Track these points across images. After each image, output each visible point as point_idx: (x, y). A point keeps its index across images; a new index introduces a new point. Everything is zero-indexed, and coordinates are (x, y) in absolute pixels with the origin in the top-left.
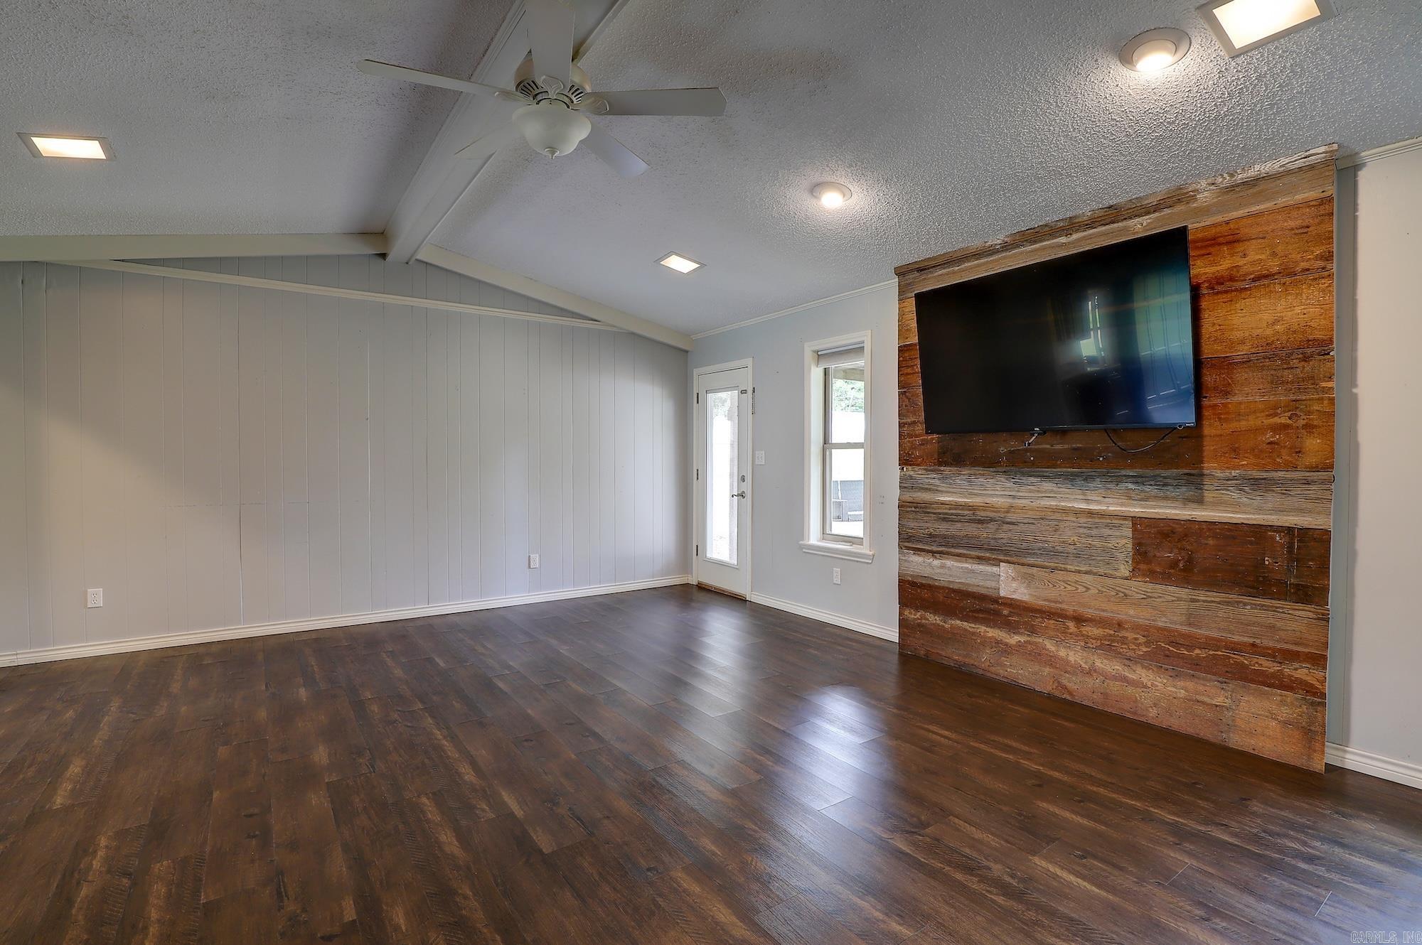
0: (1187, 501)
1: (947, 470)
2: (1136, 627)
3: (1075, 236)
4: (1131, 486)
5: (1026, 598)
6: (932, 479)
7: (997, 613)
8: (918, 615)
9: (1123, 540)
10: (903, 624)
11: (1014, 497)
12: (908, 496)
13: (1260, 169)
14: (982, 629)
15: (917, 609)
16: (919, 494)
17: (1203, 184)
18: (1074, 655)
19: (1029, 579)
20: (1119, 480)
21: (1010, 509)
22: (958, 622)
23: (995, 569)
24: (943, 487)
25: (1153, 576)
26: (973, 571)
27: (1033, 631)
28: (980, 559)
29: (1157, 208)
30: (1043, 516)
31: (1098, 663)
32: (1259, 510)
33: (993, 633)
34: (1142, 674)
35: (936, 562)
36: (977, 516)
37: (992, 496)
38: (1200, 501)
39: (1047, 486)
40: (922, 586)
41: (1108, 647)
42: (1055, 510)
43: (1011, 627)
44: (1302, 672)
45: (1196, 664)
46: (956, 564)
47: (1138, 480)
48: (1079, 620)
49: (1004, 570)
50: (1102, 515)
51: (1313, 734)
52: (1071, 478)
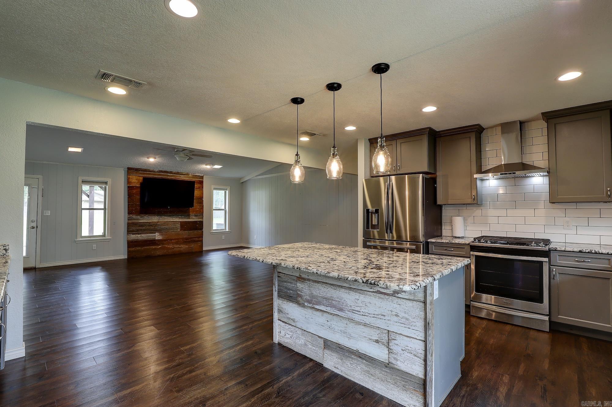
0: (188, 218)
1: (143, 215)
2: (181, 239)
3: (171, 175)
4: (180, 217)
5: (161, 239)
6: (139, 217)
7: (156, 243)
8: (134, 249)
9: (179, 226)
10: (129, 252)
11: (159, 220)
12: (130, 221)
13: (196, 174)
14: (151, 247)
15: (133, 247)
16: (134, 221)
17: (190, 174)
18: (171, 246)
19: (162, 235)
20: (178, 216)
21: (158, 222)
22: (145, 247)
23: (155, 234)
24: (142, 219)
25: (185, 230)
26: (149, 236)
27: (163, 244)
28: (151, 233)
29: (184, 175)
30: (165, 222)
31: (175, 246)
32: (196, 219)
33: (154, 247)
34: (182, 246)
35: (139, 236)
36: (150, 224)
37: (154, 220)
38: (189, 218)
39: (165, 217)
40: (135, 242)
41: (177, 243)
42: (167, 221)
43: (159, 245)
44: (200, 239)
45: (189, 242)
46: (144, 235)
47: (181, 216)
48: (171, 240)
49: (157, 234)
50: (175, 221)
51: (202, 246)
52: (170, 216)
